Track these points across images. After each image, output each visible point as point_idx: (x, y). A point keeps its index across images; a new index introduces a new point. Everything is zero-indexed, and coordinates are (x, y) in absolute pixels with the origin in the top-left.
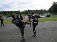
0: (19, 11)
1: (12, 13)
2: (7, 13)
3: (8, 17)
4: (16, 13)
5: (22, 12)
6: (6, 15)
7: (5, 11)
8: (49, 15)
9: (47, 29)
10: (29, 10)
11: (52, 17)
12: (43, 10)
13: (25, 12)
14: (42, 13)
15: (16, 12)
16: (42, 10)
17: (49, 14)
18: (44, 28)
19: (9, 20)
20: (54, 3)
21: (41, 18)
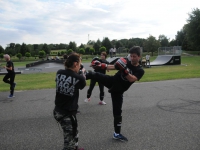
0: (72, 45)
1: (48, 52)
2: (30, 49)
3: (33, 65)
4: (60, 51)
5: (82, 46)
6: (28, 56)
8: (179, 57)
10: (106, 40)
11: (189, 64)
12: (157, 39)
13: (91, 48)
14: (152, 51)
15: (61, 46)
16: (152, 39)
17: (178, 52)
18: (162, 103)
19: (38, 74)
20: (197, 13)
21: (148, 67)
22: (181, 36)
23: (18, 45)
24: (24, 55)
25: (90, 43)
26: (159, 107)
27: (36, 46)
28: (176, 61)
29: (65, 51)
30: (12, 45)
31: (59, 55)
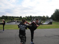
0: (21, 17)
1: (13, 19)
2: (8, 18)
3: (9, 22)
4: (17, 19)
5: (24, 18)
6: (8, 20)
7: (7, 16)
8: (52, 22)
9: (49, 37)
10: (31, 16)
11: (55, 24)
12: (46, 17)
14: (44, 20)
15: (18, 17)
16: (44, 17)
17: (51, 21)
18: (46, 35)
19: (10, 25)
20: (57, 10)
21: (43, 25)
22: (52, 16)
23: (5, 16)
24: (6, 19)
25: (26, 17)
26: (45, 36)
27: (10, 17)
28: (51, 23)
29: (18, 19)
30: (3, 16)
31: (17, 20)
